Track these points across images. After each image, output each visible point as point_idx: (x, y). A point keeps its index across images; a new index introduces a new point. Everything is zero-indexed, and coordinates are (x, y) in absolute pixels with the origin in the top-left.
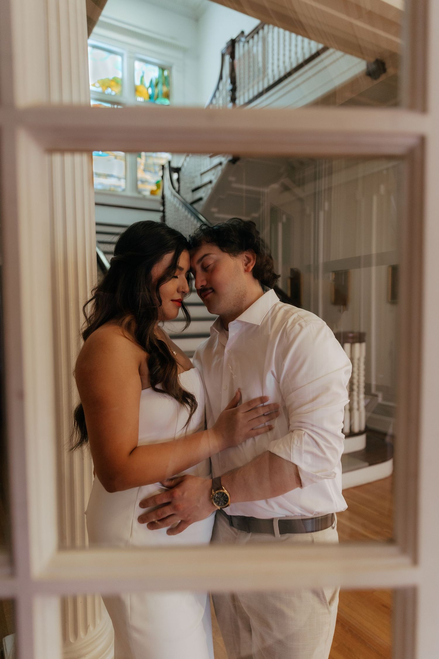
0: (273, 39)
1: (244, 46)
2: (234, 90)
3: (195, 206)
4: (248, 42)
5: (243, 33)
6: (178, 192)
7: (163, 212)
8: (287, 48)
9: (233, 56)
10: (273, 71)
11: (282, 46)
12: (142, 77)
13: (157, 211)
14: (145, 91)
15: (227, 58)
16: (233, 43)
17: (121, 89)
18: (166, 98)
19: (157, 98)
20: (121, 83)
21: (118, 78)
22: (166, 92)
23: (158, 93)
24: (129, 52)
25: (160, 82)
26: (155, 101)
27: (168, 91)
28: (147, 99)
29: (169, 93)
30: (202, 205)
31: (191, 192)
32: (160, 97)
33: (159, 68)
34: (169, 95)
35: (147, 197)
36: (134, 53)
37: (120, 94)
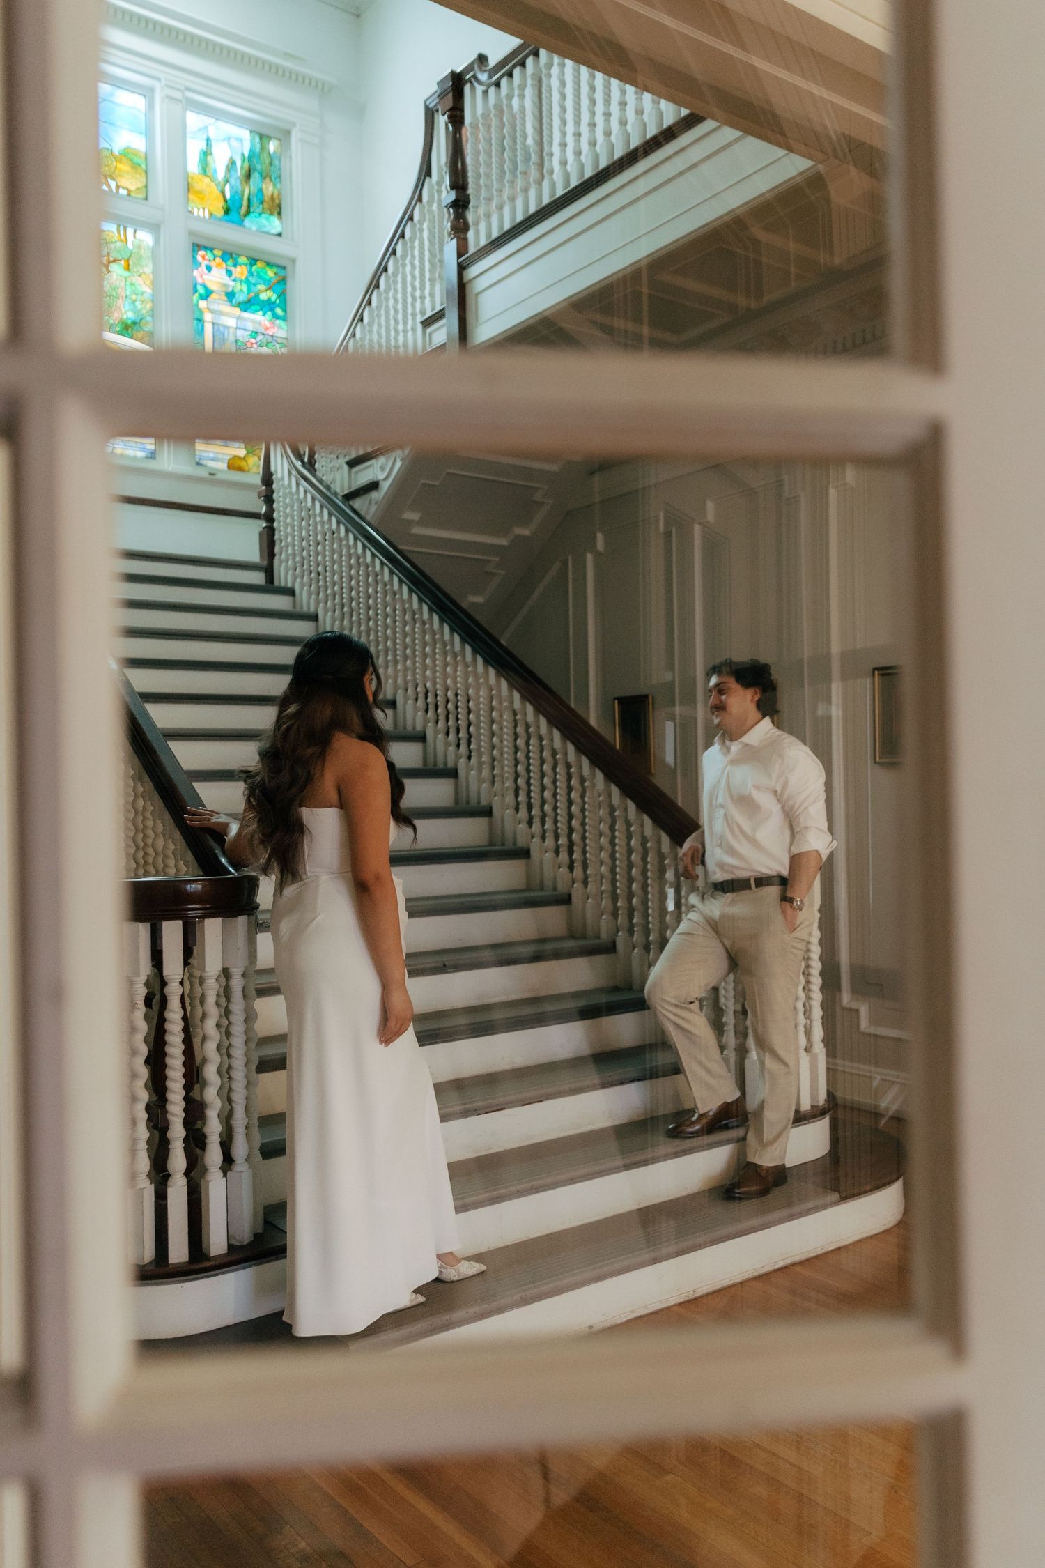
0: (563, 84)
1: (485, 92)
2: (460, 205)
3: (357, 504)
4: (497, 84)
5: (482, 59)
6: (311, 465)
7: (269, 518)
8: (600, 108)
9: (456, 118)
10: (564, 163)
11: (585, 102)
12: (206, 154)
13: (254, 516)
14: (216, 192)
15: (442, 121)
16: (457, 84)
17: (144, 184)
18: (272, 214)
19: (248, 213)
20: (144, 167)
21: (136, 152)
22: (272, 197)
23: (249, 200)
24: (167, 86)
25: (255, 170)
26: (243, 221)
27: (275, 196)
28: (220, 213)
29: (280, 201)
30: (376, 503)
31: (346, 467)
32: (257, 210)
33: (251, 132)
34: (279, 206)
35: (220, 476)
36: (183, 88)
37: (142, 196)
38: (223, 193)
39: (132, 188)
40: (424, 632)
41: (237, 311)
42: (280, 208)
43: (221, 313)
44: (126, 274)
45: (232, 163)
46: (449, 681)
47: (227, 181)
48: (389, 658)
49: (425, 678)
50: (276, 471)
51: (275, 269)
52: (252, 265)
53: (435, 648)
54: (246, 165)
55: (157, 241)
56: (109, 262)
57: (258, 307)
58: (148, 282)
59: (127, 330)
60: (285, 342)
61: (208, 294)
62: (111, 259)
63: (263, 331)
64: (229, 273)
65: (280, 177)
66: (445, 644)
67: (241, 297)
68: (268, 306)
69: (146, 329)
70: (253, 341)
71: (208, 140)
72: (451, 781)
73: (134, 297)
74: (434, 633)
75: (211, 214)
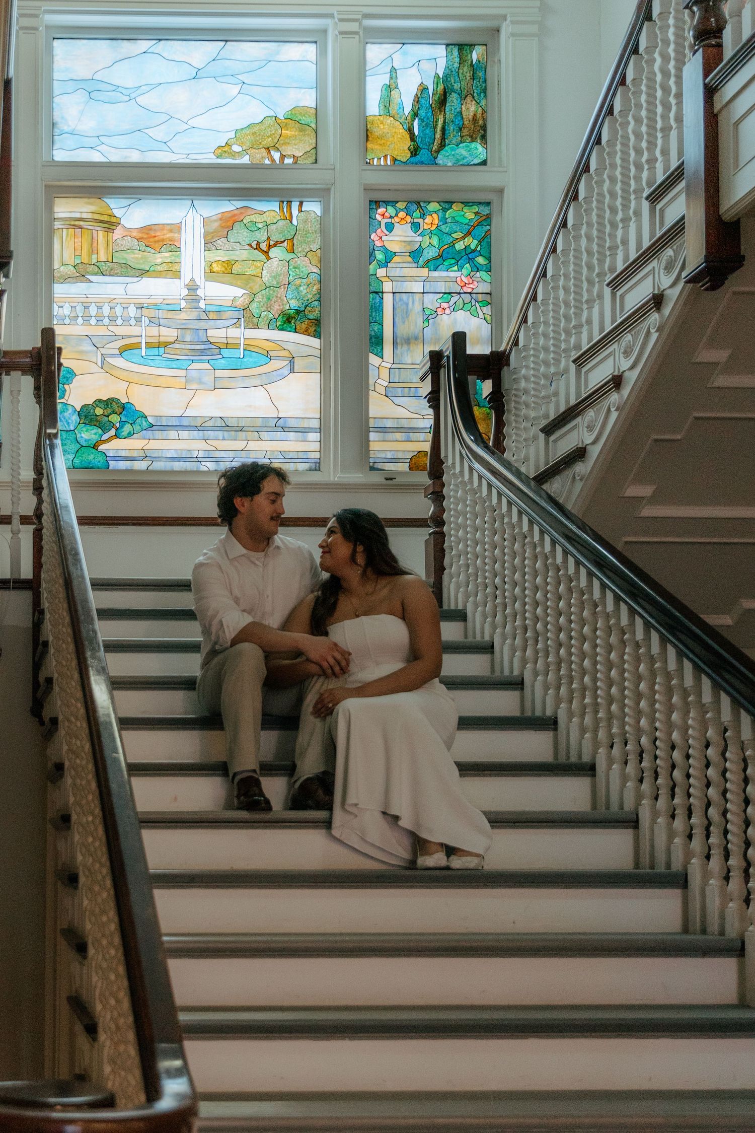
3: (554, 487)
7: (437, 520)
12: (390, 88)
14: (402, 132)
17: (314, 145)
18: (473, 140)
19: (442, 146)
20: (313, 126)
21: (303, 110)
22: (475, 119)
23: (443, 130)
24: (341, 20)
25: (453, 91)
26: (435, 158)
27: (479, 116)
28: (405, 155)
29: (484, 120)
30: (581, 480)
31: (542, 436)
32: (453, 142)
33: (447, 45)
34: (484, 127)
35: (399, 480)
36: (359, 17)
37: (312, 159)
38: (410, 131)
39: (298, 154)
40: (638, 660)
41: (425, 272)
42: (485, 131)
43: (403, 278)
44: (290, 256)
45: (423, 89)
46: (675, 735)
47: (416, 115)
48: (587, 701)
49: (639, 731)
50: (446, 457)
51: (476, 209)
52: (445, 210)
53: (654, 684)
54: (441, 87)
55: (326, 210)
56: (270, 247)
57: (453, 261)
58: (315, 261)
59: (290, 322)
60: (488, 298)
61: (389, 256)
62: (272, 243)
63: (458, 289)
64: (415, 226)
65: (485, 91)
66: (668, 676)
67: (430, 253)
68: (469, 255)
69: (312, 317)
70: (445, 305)
71: (393, 70)
72: (677, 893)
73: (298, 282)
74: (652, 660)
75: (395, 160)
